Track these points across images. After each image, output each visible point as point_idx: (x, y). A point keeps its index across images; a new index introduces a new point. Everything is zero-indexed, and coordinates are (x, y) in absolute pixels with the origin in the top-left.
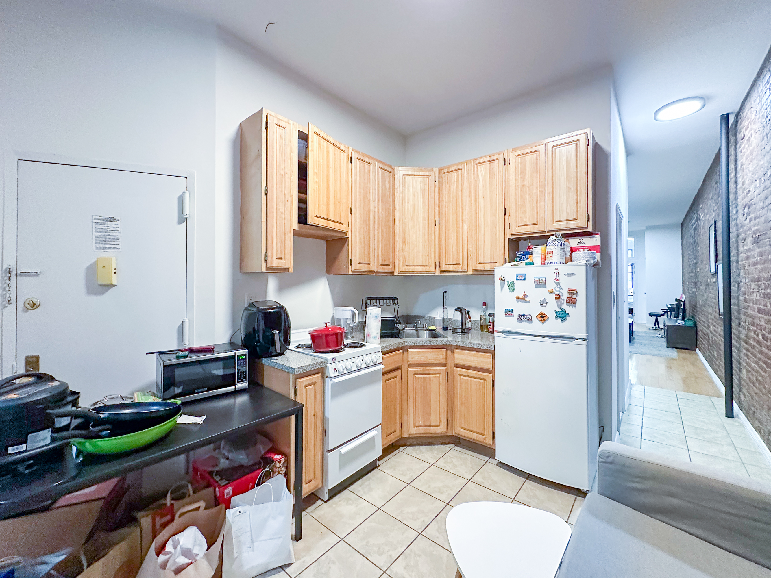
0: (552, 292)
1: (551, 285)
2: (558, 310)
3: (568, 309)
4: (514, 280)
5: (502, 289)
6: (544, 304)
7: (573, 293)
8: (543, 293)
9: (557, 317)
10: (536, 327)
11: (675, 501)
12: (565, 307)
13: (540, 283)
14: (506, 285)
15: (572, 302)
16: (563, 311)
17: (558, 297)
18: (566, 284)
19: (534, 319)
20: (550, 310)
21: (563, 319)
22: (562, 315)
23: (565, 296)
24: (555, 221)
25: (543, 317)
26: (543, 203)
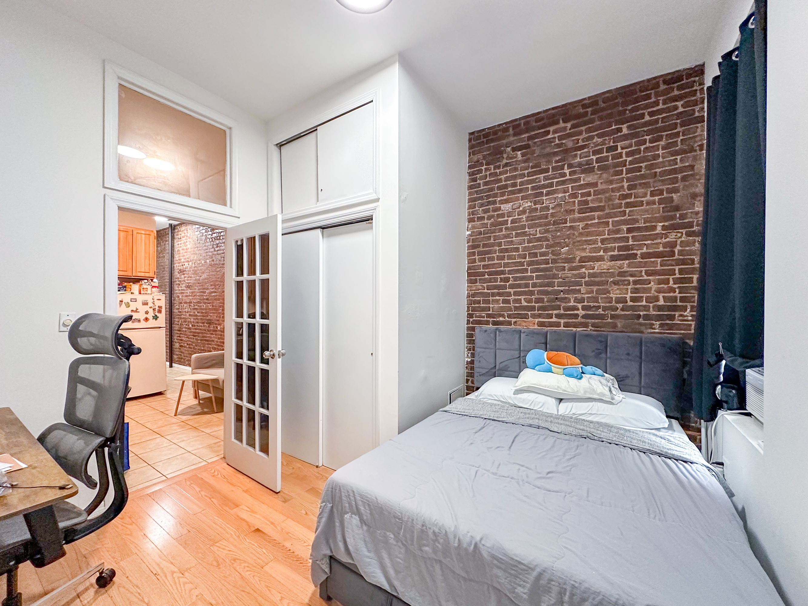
0: (151, 308)
1: (150, 304)
2: (154, 315)
3: (158, 315)
4: (129, 301)
5: (120, 306)
6: (147, 313)
7: (160, 307)
8: (146, 308)
9: (153, 318)
10: (143, 324)
11: (214, 362)
12: (157, 314)
13: (145, 304)
14: (123, 304)
15: (160, 311)
16: (156, 315)
17: (154, 310)
18: (158, 303)
19: (142, 320)
20: (150, 316)
21: (156, 319)
22: (156, 318)
23: (157, 308)
24: (137, 271)
25: (146, 319)
26: (131, 261)
